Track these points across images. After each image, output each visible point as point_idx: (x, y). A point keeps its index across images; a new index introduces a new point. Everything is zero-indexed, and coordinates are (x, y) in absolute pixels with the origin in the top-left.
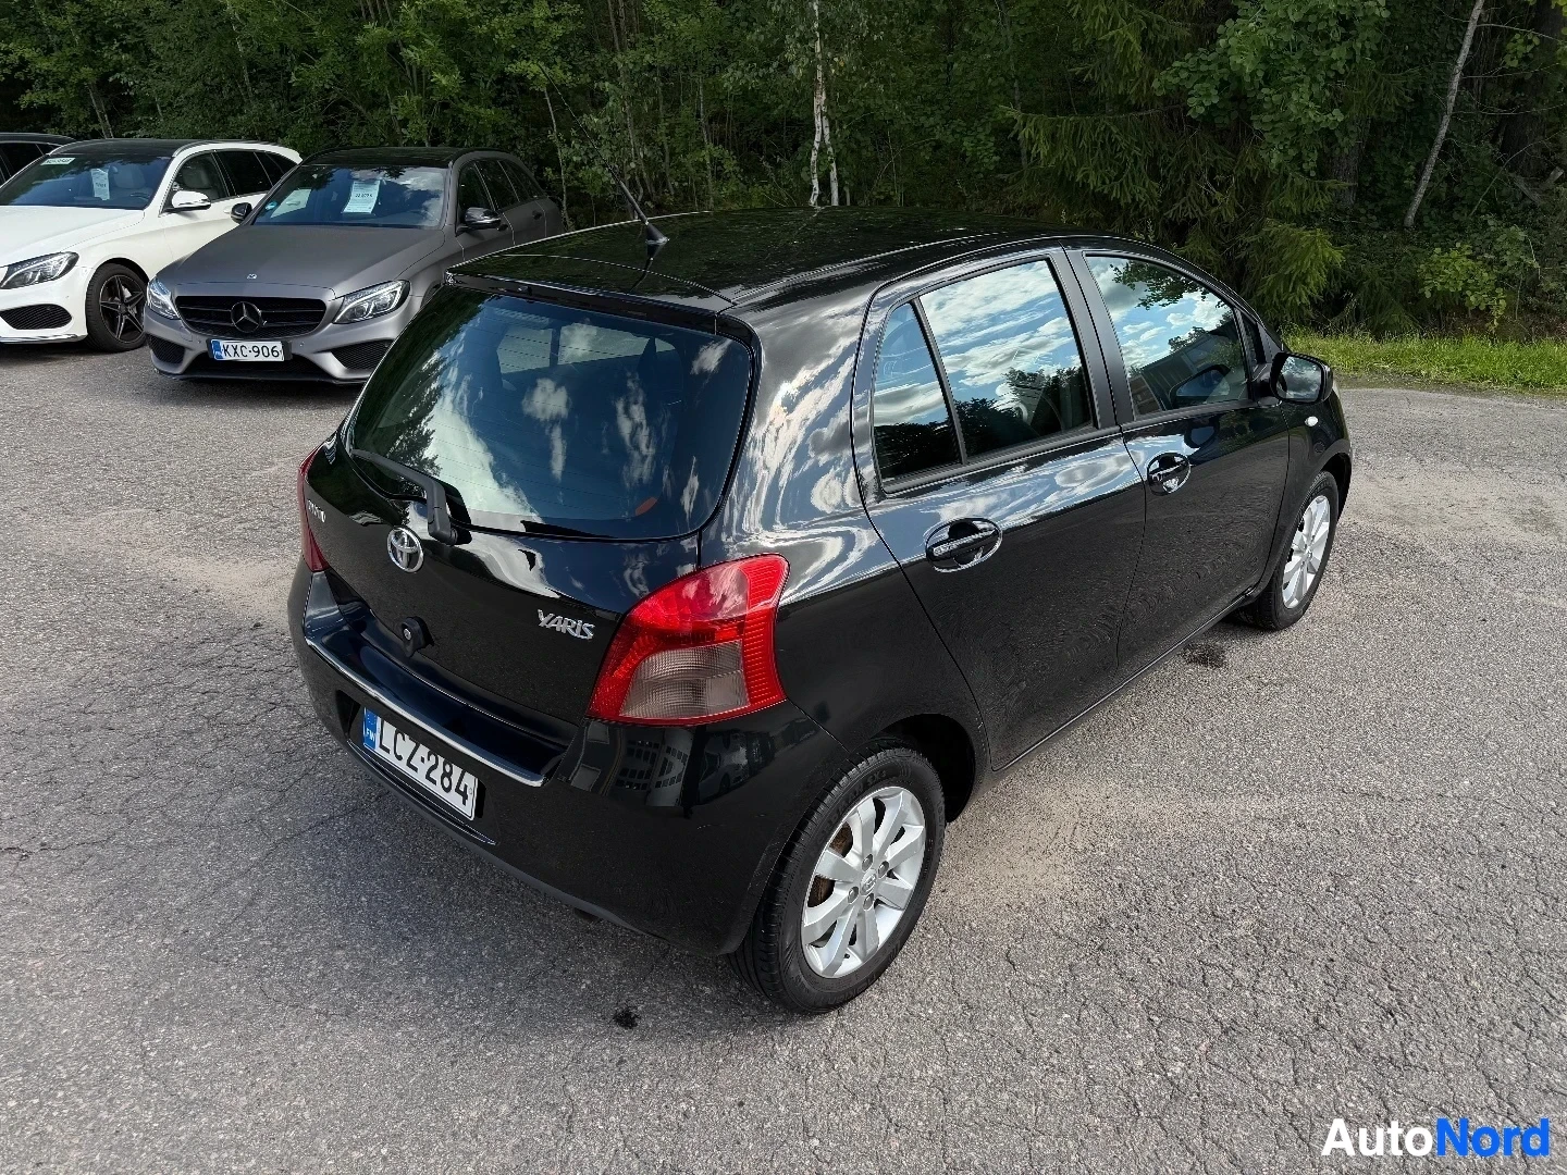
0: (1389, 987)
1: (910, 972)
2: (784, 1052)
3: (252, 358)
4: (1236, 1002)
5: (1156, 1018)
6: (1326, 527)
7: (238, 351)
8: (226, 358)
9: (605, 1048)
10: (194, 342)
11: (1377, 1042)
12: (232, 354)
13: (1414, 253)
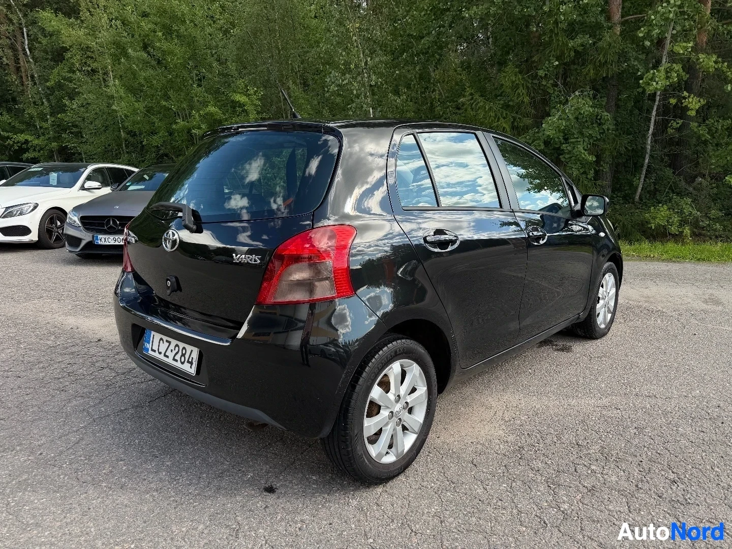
0: (672, 472)
1: (420, 469)
2: (354, 503)
3: (112, 243)
4: (594, 478)
5: (551, 486)
6: (614, 290)
7: (107, 240)
8: (100, 243)
9: (259, 502)
10: (86, 237)
11: (669, 494)
12: (103, 242)
13: (641, 212)
